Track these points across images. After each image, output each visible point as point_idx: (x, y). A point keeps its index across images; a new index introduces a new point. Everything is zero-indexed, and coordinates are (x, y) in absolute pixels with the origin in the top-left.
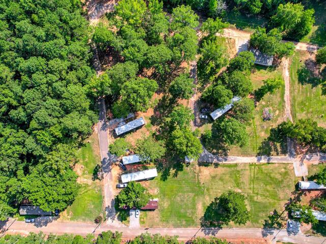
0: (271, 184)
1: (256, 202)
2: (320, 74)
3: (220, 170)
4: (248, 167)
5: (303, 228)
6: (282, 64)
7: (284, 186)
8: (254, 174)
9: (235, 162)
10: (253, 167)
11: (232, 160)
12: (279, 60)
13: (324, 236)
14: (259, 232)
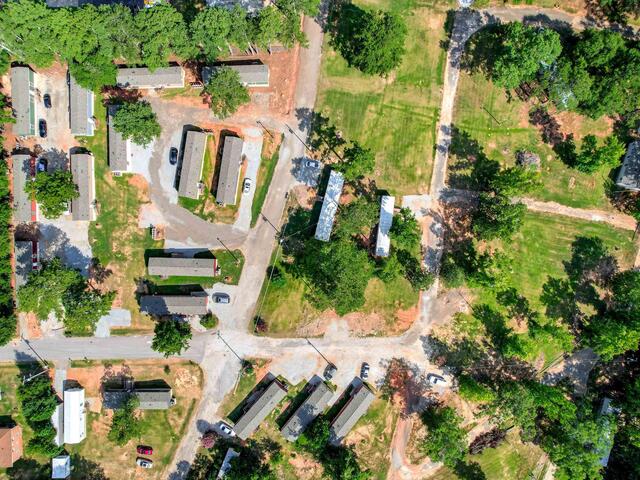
0: (394, 145)
1: (365, 109)
2: (588, 283)
3: (435, 50)
4: (433, 104)
5: (303, 190)
6: (616, 211)
7: (387, 169)
8: (419, 115)
9: (446, 81)
10: (432, 115)
11: (450, 76)
12: (623, 208)
13: (283, 228)
14: (307, 102)
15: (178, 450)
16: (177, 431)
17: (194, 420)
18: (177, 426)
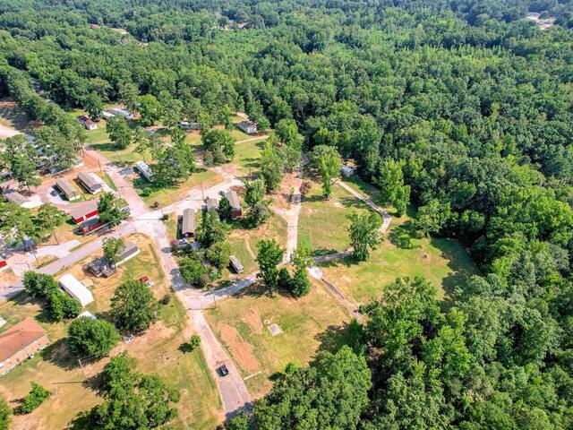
14: (107, 162)
15: (163, 269)
16: (153, 262)
17: (158, 252)
18: (151, 260)
